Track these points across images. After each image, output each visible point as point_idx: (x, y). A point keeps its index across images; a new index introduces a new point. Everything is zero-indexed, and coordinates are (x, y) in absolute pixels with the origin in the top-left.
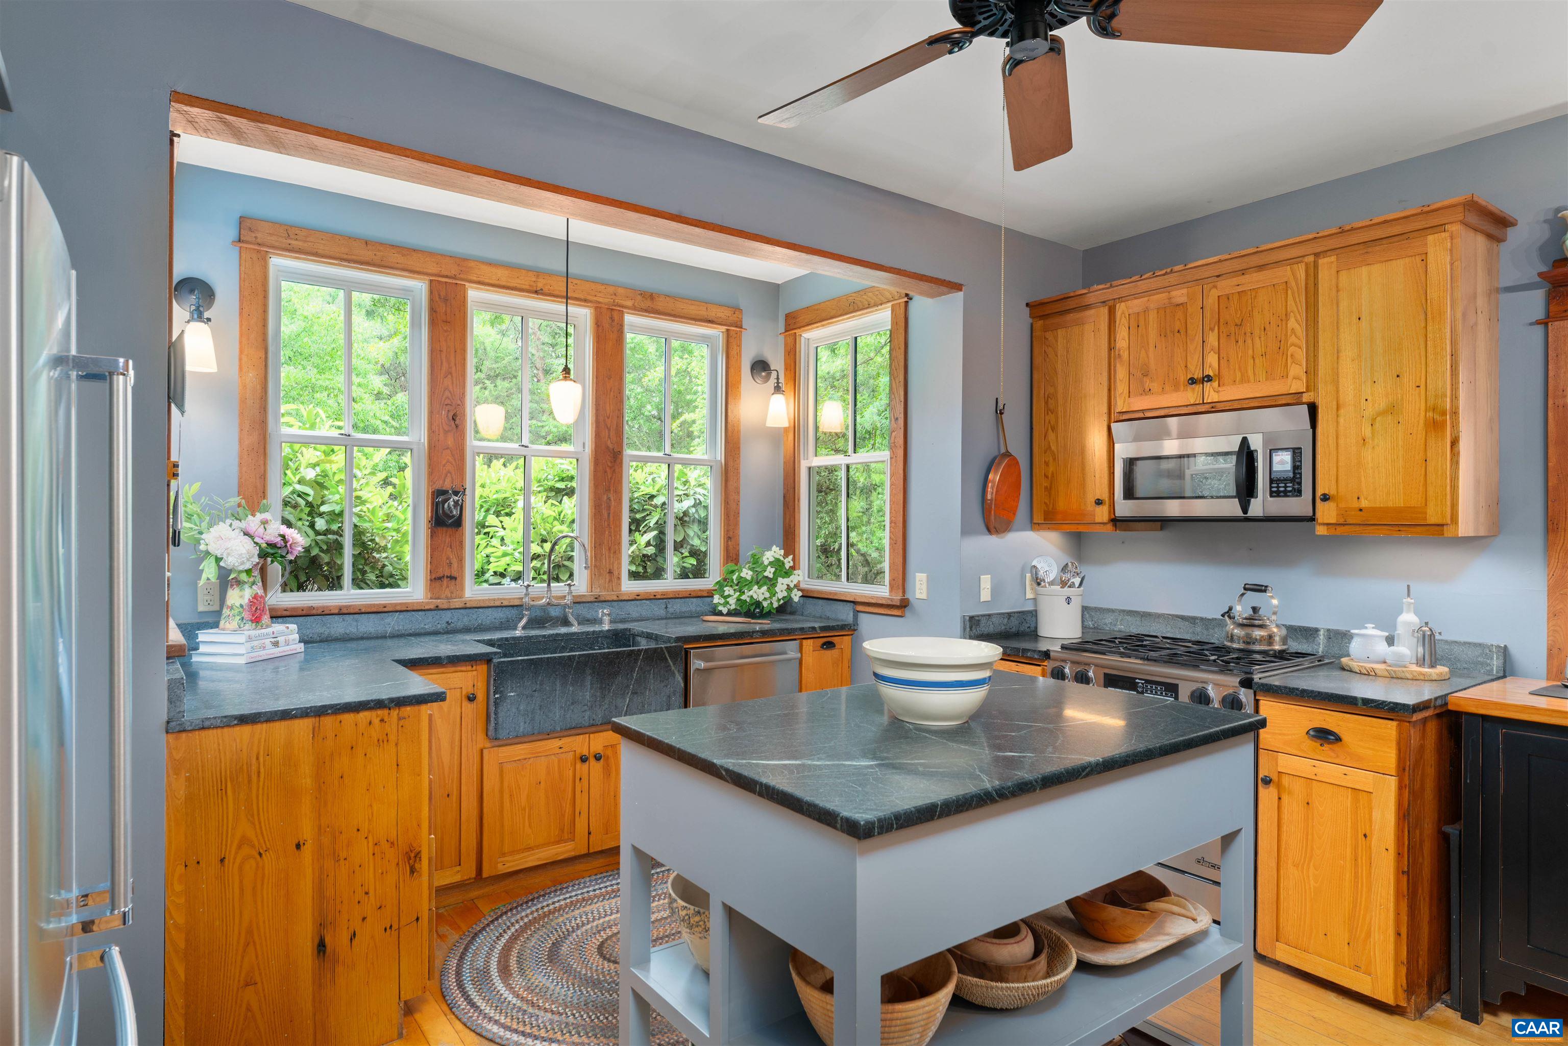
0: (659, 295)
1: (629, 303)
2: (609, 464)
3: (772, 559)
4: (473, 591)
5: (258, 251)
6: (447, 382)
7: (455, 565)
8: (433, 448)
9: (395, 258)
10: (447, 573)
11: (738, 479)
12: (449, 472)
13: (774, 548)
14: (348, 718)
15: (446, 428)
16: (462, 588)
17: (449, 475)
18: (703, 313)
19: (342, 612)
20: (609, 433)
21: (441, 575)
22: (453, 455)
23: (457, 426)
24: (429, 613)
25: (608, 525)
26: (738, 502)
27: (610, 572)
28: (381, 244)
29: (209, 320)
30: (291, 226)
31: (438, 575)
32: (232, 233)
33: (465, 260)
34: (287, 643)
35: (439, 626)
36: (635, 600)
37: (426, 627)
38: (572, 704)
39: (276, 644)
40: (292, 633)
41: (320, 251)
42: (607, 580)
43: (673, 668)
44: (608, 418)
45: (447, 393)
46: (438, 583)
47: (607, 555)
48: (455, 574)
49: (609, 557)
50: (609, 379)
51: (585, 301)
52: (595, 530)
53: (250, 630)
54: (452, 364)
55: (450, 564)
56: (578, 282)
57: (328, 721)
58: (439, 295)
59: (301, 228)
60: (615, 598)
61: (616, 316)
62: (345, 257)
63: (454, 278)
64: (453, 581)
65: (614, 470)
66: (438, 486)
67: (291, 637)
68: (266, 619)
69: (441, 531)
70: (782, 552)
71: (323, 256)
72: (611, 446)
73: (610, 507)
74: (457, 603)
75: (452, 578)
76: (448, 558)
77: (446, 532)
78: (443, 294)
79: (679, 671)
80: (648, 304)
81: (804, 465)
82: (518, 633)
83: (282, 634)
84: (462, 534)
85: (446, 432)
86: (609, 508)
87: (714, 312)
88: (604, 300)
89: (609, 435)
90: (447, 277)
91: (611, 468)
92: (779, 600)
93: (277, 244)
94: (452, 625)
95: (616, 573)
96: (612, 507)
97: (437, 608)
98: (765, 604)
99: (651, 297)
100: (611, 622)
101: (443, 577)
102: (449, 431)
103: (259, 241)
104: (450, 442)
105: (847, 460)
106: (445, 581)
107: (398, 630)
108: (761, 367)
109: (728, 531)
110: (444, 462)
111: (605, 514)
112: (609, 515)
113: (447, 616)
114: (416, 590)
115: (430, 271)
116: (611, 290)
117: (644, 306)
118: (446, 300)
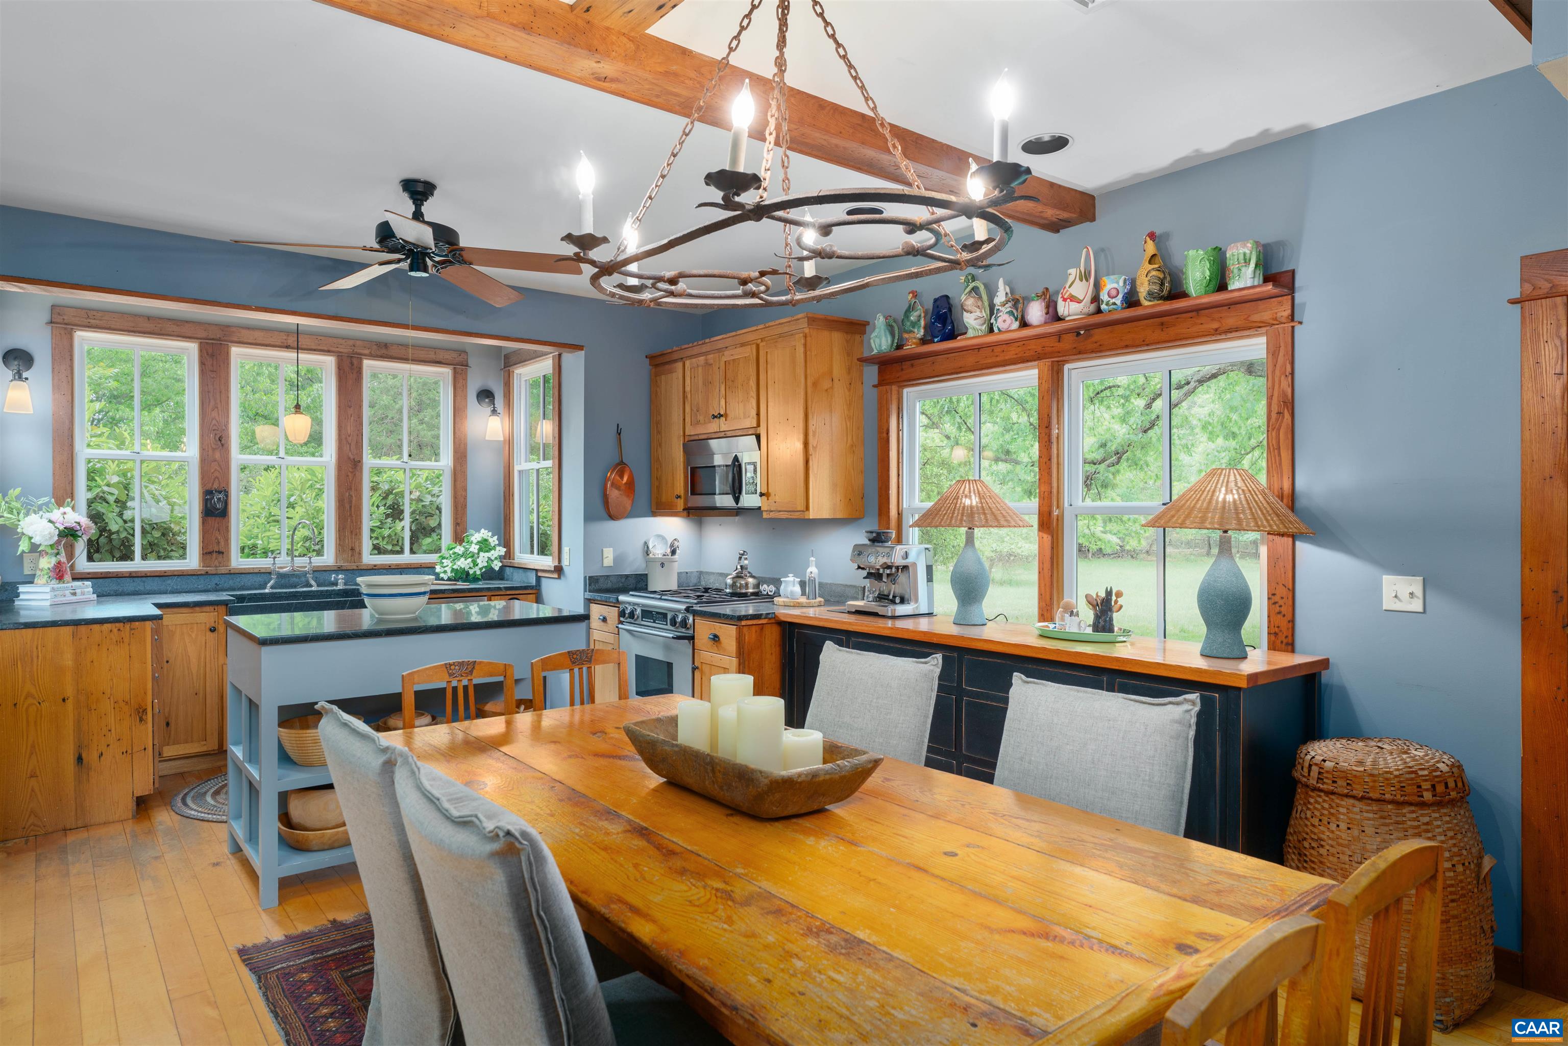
0: (392, 344)
1: (367, 352)
2: (351, 470)
3: (479, 539)
4: (238, 561)
5: (65, 329)
6: (214, 414)
7: (222, 543)
8: (205, 460)
9: (172, 328)
10: (216, 549)
11: (466, 479)
12: (217, 477)
13: (483, 531)
14: (96, 627)
15: (214, 446)
16: (229, 560)
17: (217, 479)
18: (432, 356)
19: (132, 576)
20: (350, 447)
22: (220, 466)
23: (223, 445)
24: (201, 578)
25: (350, 514)
26: (465, 498)
27: (352, 549)
28: (160, 318)
29: (27, 379)
30: (90, 310)
31: (210, 549)
32: (46, 317)
33: (228, 326)
34: (83, 594)
35: (210, 586)
36: (373, 569)
37: (199, 587)
39: (74, 594)
40: (87, 587)
41: (113, 326)
42: (350, 555)
44: (349, 436)
45: (214, 422)
46: (208, 556)
47: (348, 536)
48: (222, 550)
49: (351, 538)
50: (350, 408)
51: (329, 351)
52: (339, 518)
53: (55, 584)
54: (218, 401)
55: (218, 543)
56: (323, 339)
57: (83, 629)
58: (206, 352)
59: (98, 311)
60: (355, 568)
61: (355, 361)
62: (132, 329)
63: (220, 339)
64: (222, 555)
65: (355, 475)
66: (208, 487)
67: (86, 590)
68: (68, 577)
69: (211, 520)
70: (490, 534)
71: (114, 330)
72: (352, 457)
73: (352, 501)
74: (223, 570)
75: (220, 553)
76: (217, 538)
77: (215, 520)
78: (210, 351)
80: (384, 351)
81: (517, 468)
82: (267, 591)
83: (80, 587)
84: (228, 522)
85: (214, 449)
86: (350, 502)
87: (441, 356)
88: (344, 350)
89: (350, 449)
90: (213, 339)
91: (352, 472)
92: (481, 569)
93: (79, 323)
94: (220, 586)
95: (357, 550)
97: (207, 574)
98: (471, 572)
99: (386, 346)
100: (345, 584)
101: (213, 551)
102: (217, 448)
103: (66, 321)
104: (217, 455)
105: (537, 466)
106: (214, 555)
107: (176, 589)
108: (486, 395)
109: (456, 519)
110: (214, 470)
111: (347, 506)
112: (351, 507)
113: (216, 580)
114: (192, 561)
115: (199, 336)
116: (351, 342)
117: (379, 353)
118: (212, 356)
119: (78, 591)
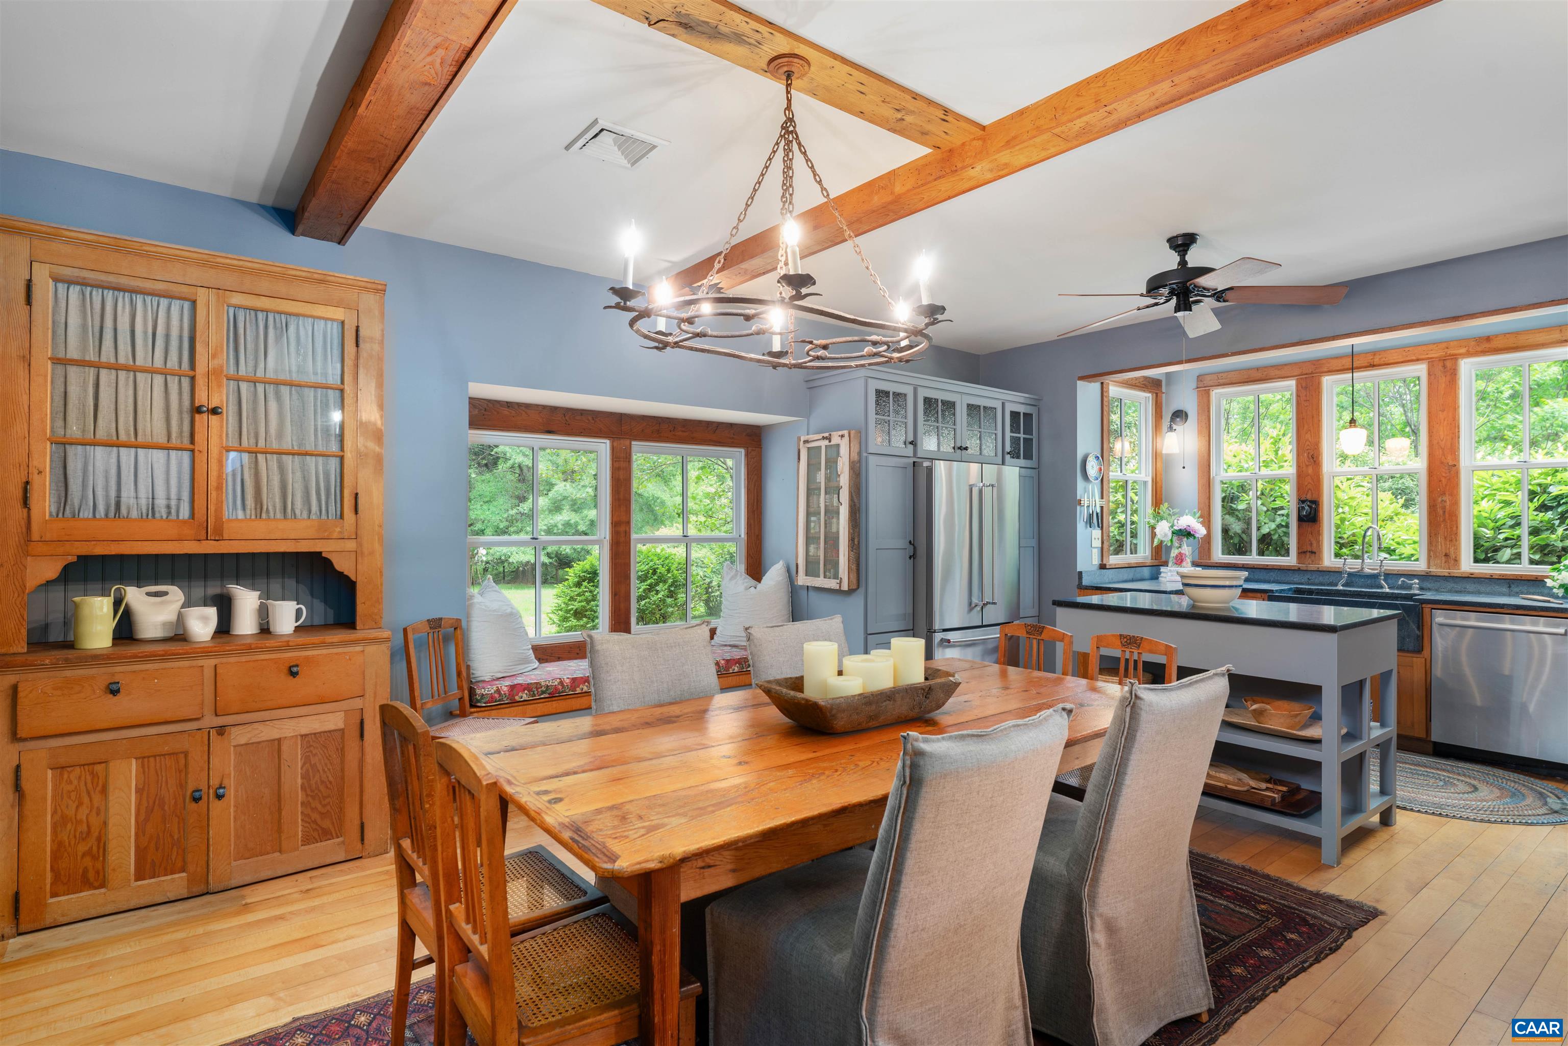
0: (1497, 336)
1: (1463, 350)
2: (1444, 475)
4: (1329, 560)
5: (1206, 390)
6: (1308, 436)
7: (1315, 545)
8: (1301, 475)
9: (1273, 373)
10: (1309, 549)
12: (1310, 489)
15: (1308, 463)
16: (1320, 559)
17: (1310, 491)
21: (1307, 550)
22: (1313, 479)
23: (1315, 461)
24: (1296, 572)
25: (1444, 520)
27: (1446, 555)
28: (1266, 367)
30: (1221, 372)
31: (1304, 550)
32: (1195, 384)
33: (1319, 361)
35: (1303, 580)
36: (1468, 577)
37: (1295, 580)
41: (1233, 381)
42: (1444, 561)
45: (1308, 443)
46: (1303, 555)
47: (1442, 542)
48: (1314, 550)
49: (1445, 544)
50: (1443, 412)
51: (1418, 360)
52: (1430, 524)
54: (1311, 425)
55: (1311, 544)
56: (1410, 349)
58: (1302, 386)
59: (1225, 371)
61: (1449, 364)
63: (1312, 373)
64: (1313, 554)
65: (1449, 479)
66: (1303, 497)
69: (1305, 524)
72: (1445, 461)
74: (1313, 567)
75: (1313, 552)
76: (1310, 541)
77: (1308, 525)
78: (1304, 385)
80: (1487, 345)
82: (1338, 587)
84: (1320, 527)
85: (1307, 466)
88: (1435, 354)
90: (1308, 374)
91: (1445, 477)
93: (1215, 384)
94: (1312, 581)
95: (1453, 555)
96: (1447, 507)
97: (1299, 569)
99: (1488, 339)
101: (1307, 552)
102: (1310, 465)
103: (1206, 385)
104: (1310, 471)
106: (1308, 554)
110: (1307, 484)
111: (1439, 511)
112: (1444, 512)
113: (1308, 576)
114: (1291, 560)
115: (1296, 374)
116: (1444, 345)
117: (1479, 349)
118: (1306, 388)
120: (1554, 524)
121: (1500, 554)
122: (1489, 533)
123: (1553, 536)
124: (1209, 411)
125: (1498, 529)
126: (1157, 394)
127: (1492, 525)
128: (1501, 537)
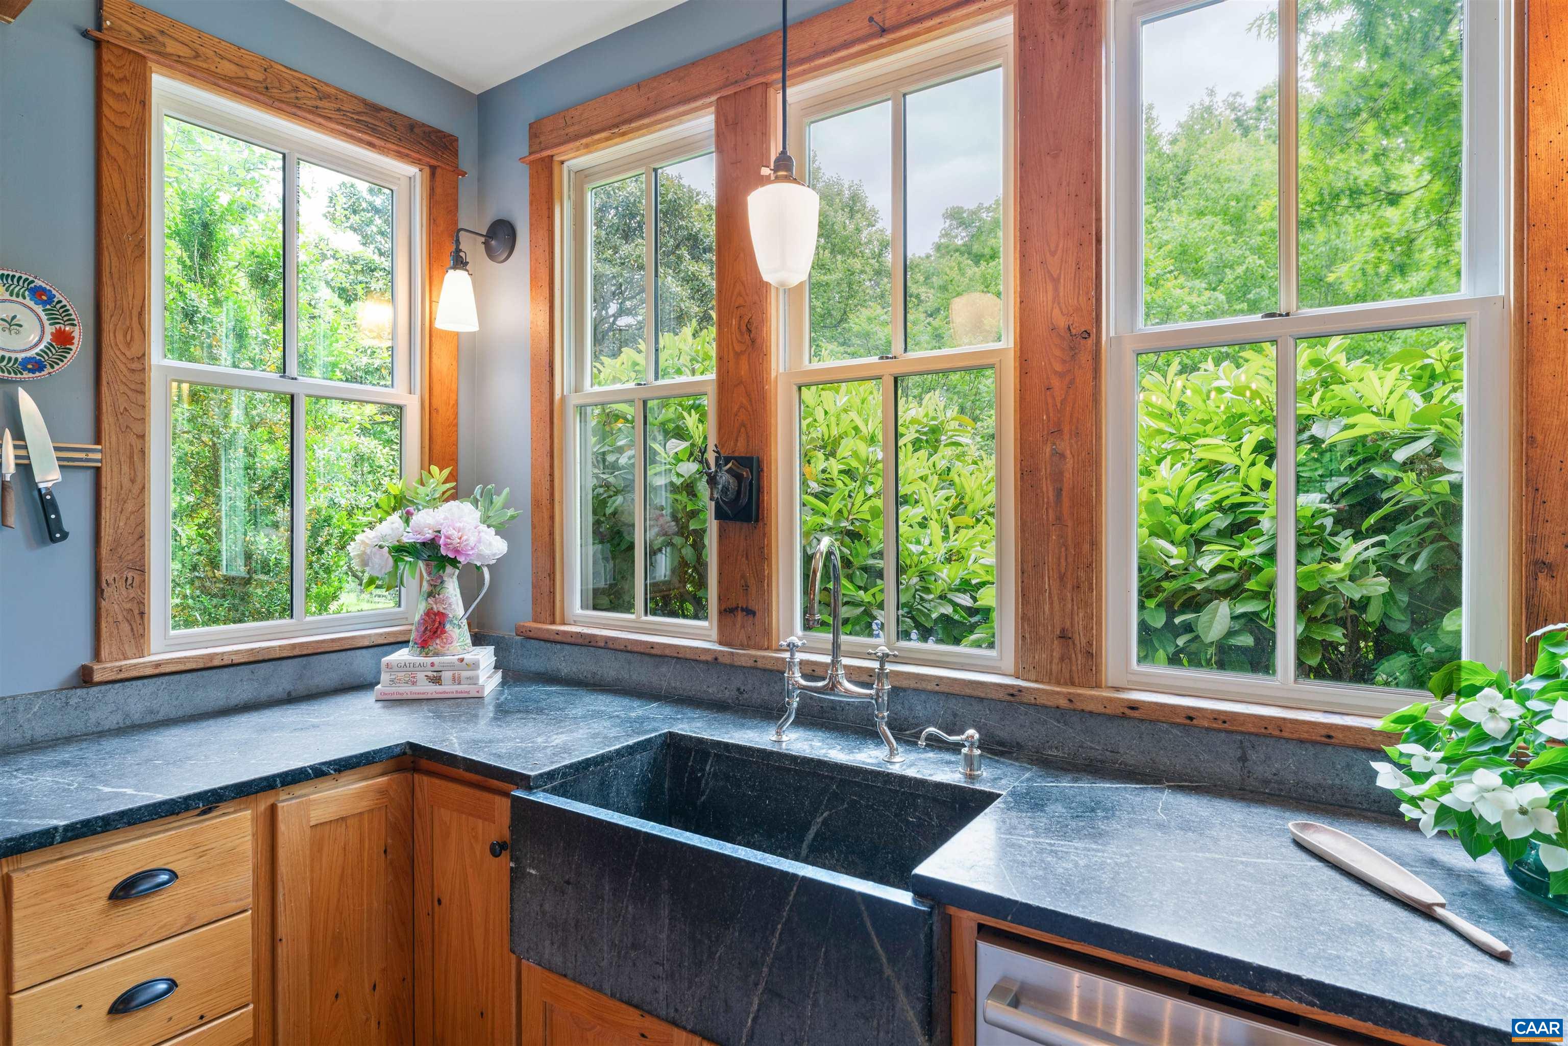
2: (1058, 367)
5: (542, 160)
7: (752, 590)
8: (725, 384)
9: (670, 90)
10: (742, 603)
12: (743, 424)
15: (738, 348)
16: (765, 632)
17: (743, 430)
20: (1056, 289)
21: (734, 605)
22: (746, 394)
23: (753, 341)
24: (713, 670)
25: (1059, 518)
27: (1064, 636)
30: (568, 110)
31: (732, 604)
32: (525, 147)
33: (761, 39)
35: (727, 693)
36: (1124, 716)
37: (710, 691)
38: (634, 946)
41: (594, 128)
42: (1056, 655)
43: (888, 972)
44: (1053, 254)
45: (736, 286)
46: (729, 619)
47: (1055, 592)
48: (753, 605)
49: (1062, 599)
50: (1056, 157)
52: (1023, 531)
55: (745, 588)
58: (726, 121)
59: (577, 106)
62: (617, 120)
63: (746, 77)
64: (751, 617)
65: (1072, 382)
66: (728, 448)
69: (731, 529)
73: (1061, 473)
75: (750, 612)
76: (745, 574)
77: (741, 529)
78: (729, 114)
79: (907, 989)
84: (763, 535)
85: (738, 355)
86: (1057, 477)
89: (1056, 297)
90: (738, 81)
91: (1061, 375)
93: (556, 141)
94: (745, 696)
95: (1080, 640)
96: (1067, 475)
97: (714, 664)
101: (737, 608)
102: (742, 353)
103: (543, 145)
104: (744, 371)
106: (740, 615)
107: (675, 688)
109: (1532, 540)
110: (735, 409)
111: (1048, 489)
112: (1059, 492)
114: (712, 626)
115: (713, 86)
118: (735, 125)
119: (447, 675)
120: (1322, 527)
121: (1204, 616)
122: (1176, 555)
123: (1337, 567)
124: (551, 218)
125: (1198, 543)
126: (433, 169)
127: (1182, 529)
128: (1207, 563)
